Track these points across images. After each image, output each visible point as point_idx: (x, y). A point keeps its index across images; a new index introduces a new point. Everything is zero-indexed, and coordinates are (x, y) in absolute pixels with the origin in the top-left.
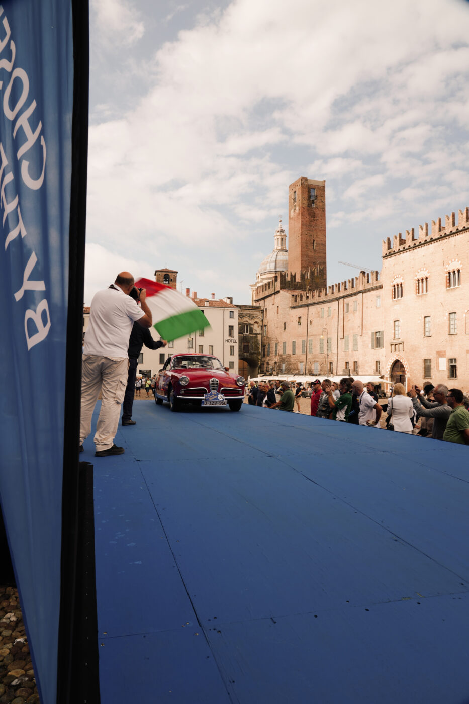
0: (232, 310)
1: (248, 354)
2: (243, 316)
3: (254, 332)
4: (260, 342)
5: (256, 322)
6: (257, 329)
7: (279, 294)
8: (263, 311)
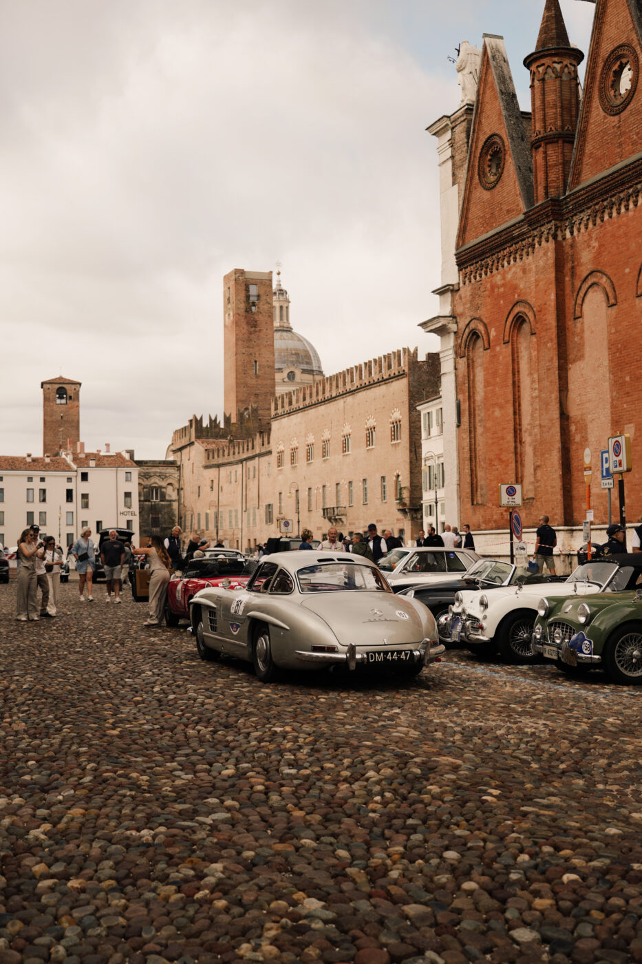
0: (128, 470)
1: (158, 529)
2: (151, 476)
3: (167, 498)
4: (176, 513)
5: (170, 484)
6: (171, 493)
7: (193, 448)
8: (179, 468)
